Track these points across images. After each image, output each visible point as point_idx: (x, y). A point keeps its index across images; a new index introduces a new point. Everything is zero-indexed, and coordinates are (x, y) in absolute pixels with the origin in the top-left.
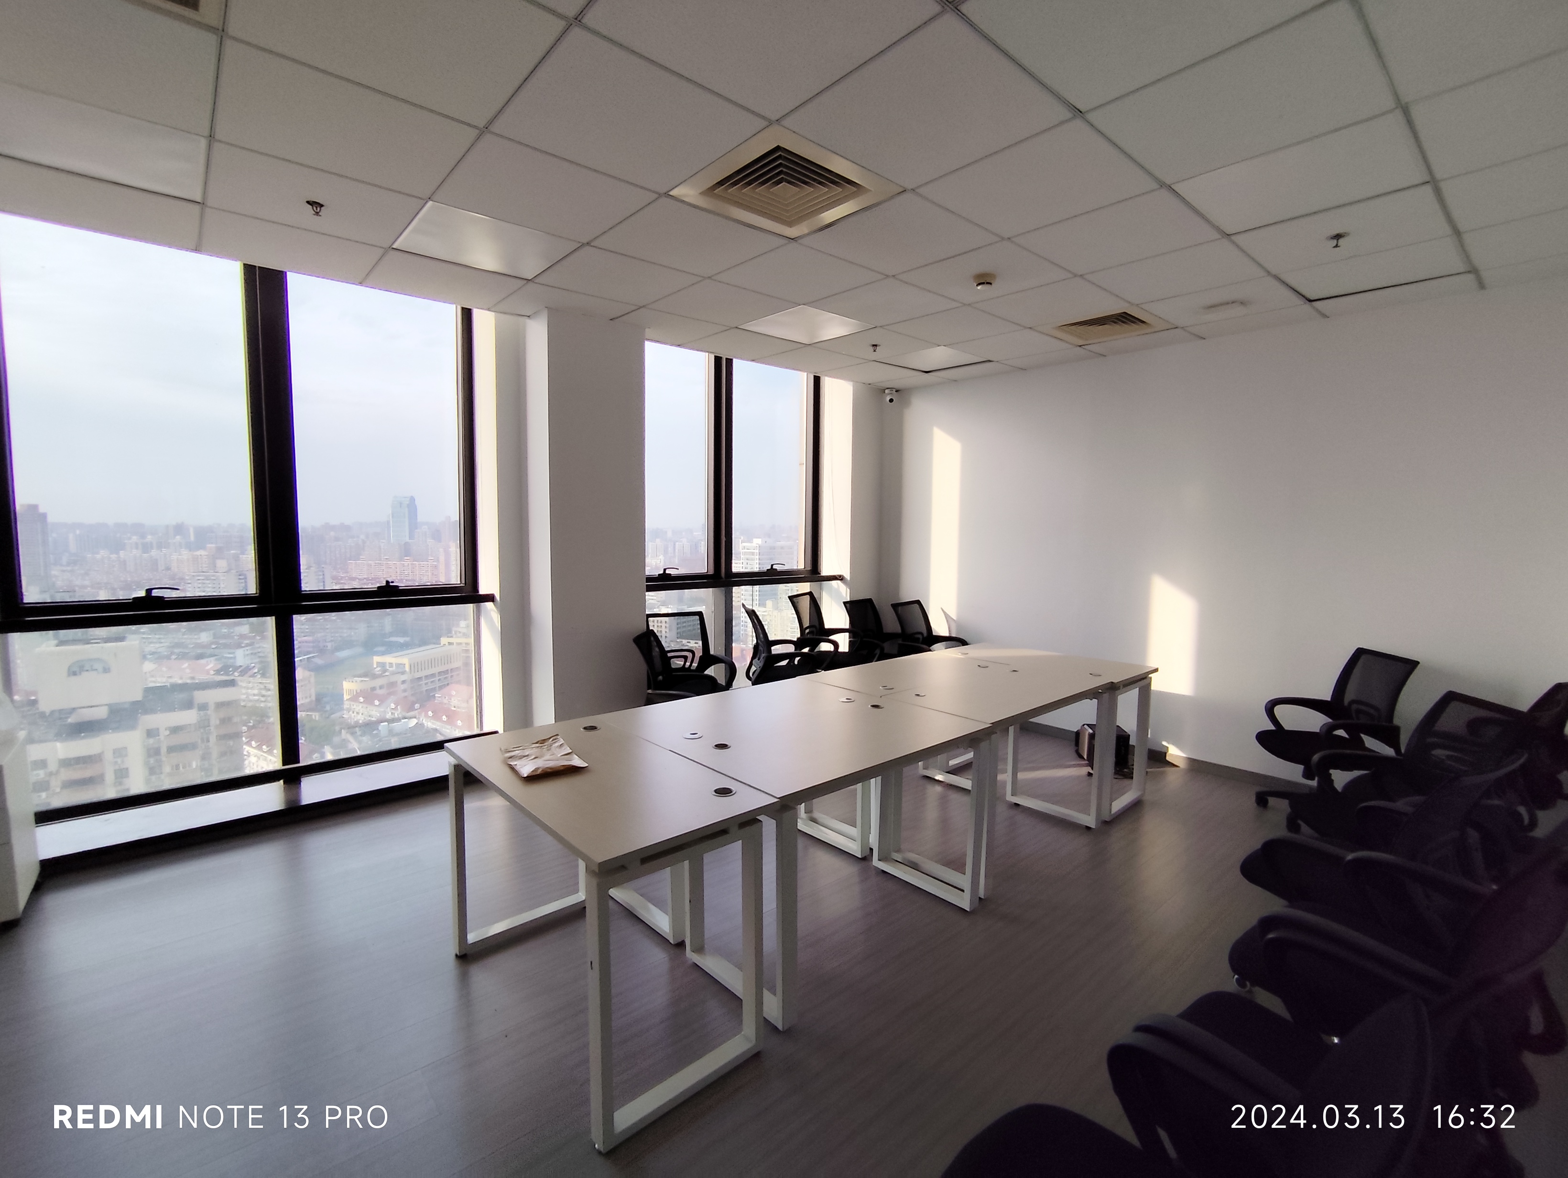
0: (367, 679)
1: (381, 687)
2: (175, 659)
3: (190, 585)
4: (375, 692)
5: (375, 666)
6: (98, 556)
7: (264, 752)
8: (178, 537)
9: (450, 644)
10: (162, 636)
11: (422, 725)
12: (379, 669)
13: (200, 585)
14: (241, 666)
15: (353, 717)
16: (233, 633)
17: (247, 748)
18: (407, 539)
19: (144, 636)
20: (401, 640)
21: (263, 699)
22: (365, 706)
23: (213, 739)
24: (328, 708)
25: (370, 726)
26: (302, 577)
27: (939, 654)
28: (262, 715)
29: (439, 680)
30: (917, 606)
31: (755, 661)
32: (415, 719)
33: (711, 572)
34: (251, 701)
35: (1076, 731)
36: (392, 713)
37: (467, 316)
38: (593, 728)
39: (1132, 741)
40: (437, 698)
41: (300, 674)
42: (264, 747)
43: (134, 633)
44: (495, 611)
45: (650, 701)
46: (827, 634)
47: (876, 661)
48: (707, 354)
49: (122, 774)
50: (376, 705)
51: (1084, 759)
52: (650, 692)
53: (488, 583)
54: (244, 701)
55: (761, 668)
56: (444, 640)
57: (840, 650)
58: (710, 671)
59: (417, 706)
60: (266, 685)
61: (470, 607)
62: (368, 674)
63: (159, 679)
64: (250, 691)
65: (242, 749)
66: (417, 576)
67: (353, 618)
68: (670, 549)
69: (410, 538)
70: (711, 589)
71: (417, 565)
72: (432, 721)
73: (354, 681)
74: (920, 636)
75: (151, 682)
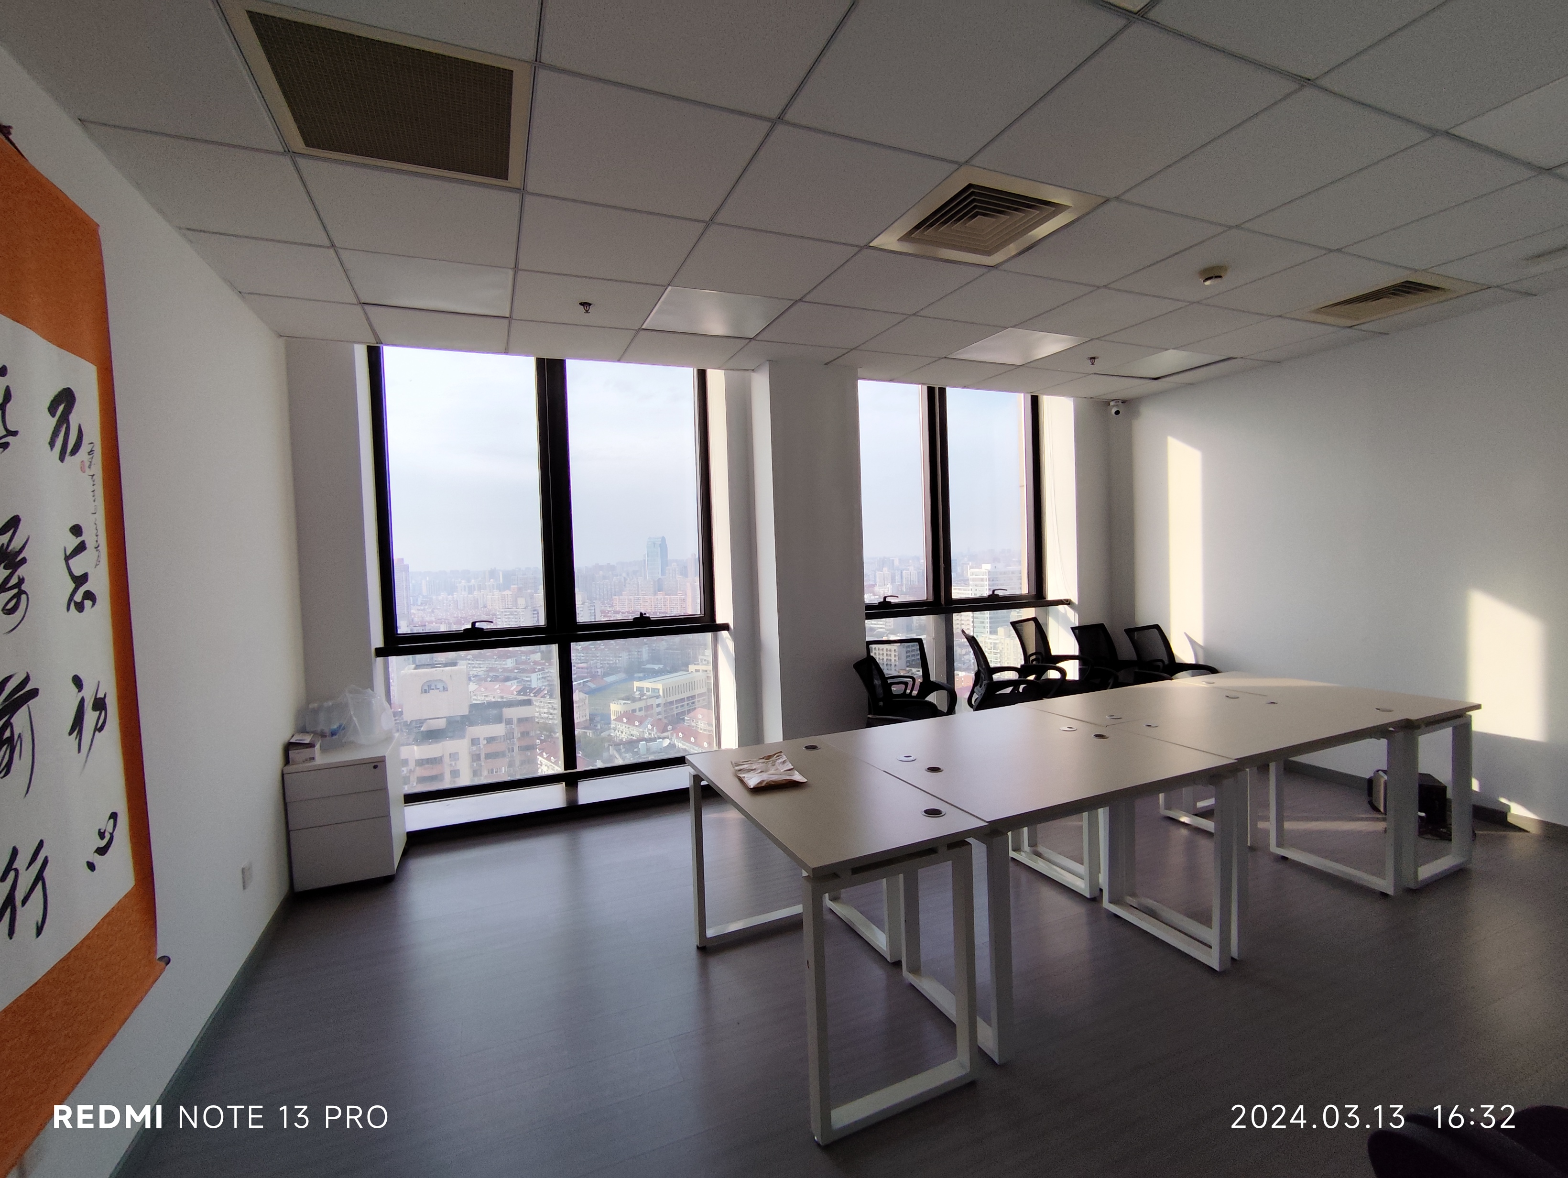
0: (629, 702)
1: (641, 709)
2: (490, 681)
3: (500, 620)
4: (635, 714)
5: (635, 690)
6: (440, 598)
7: (552, 762)
8: (492, 580)
9: (697, 671)
10: (481, 662)
11: (674, 746)
12: (638, 693)
13: (506, 620)
14: (535, 688)
15: (618, 735)
16: (529, 659)
17: (540, 758)
18: (660, 577)
19: (469, 662)
20: (656, 667)
21: (551, 717)
22: (627, 726)
23: (516, 749)
24: (599, 727)
25: (632, 744)
26: (577, 612)
27: (1183, 682)
28: (550, 730)
29: (688, 704)
30: (1155, 631)
31: (977, 688)
32: (668, 740)
33: (931, 599)
34: (543, 718)
35: (1368, 777)
36: (649, 733)
37: (702, 376)
38: (814, 747)
39: (1450, 794)
40: (686, 721)
41: (577, 696)
42: (552, 758)
43: (465, 659)
44: (729, 639)
45: (870, 724)
46: (1054, 661)
47: (1111, 688)
48: (920, 386)
49: (455, 773)
50: (637, 726)
51: (1380, 811)
52: (871, 717)
53: (724, 613)
54: (538, 718)
55: (983, 694)
56: (692, 668)
57: (1068, 678)
58: (932, 698)
59: (670, 727)
60: (553, 705)
61: (709, 636)
62: (630, 698)
63: (479, 698)
64: (541, 709)
65: (536, 759)
66: (669, 609)
67: (618, 647)
68: (898, 577)
69: (663, 573)
70: (931, 616)
71: (668, 599)
72: (682, 742)
73: (619, 703)
74: (1160, 664)
75: (474, 699)
